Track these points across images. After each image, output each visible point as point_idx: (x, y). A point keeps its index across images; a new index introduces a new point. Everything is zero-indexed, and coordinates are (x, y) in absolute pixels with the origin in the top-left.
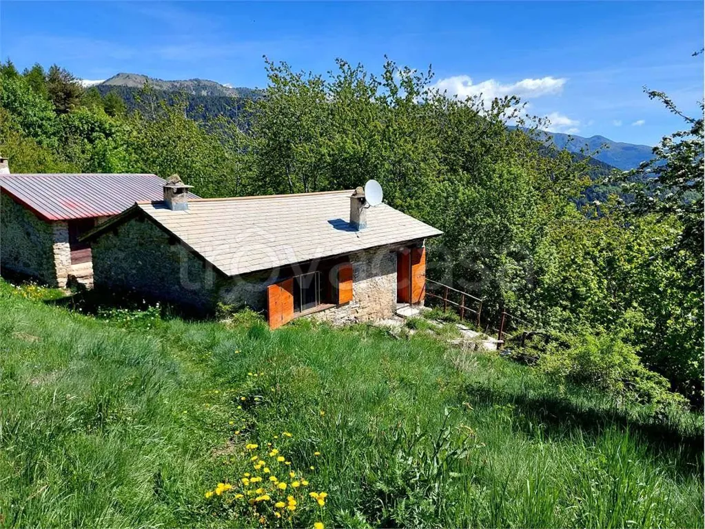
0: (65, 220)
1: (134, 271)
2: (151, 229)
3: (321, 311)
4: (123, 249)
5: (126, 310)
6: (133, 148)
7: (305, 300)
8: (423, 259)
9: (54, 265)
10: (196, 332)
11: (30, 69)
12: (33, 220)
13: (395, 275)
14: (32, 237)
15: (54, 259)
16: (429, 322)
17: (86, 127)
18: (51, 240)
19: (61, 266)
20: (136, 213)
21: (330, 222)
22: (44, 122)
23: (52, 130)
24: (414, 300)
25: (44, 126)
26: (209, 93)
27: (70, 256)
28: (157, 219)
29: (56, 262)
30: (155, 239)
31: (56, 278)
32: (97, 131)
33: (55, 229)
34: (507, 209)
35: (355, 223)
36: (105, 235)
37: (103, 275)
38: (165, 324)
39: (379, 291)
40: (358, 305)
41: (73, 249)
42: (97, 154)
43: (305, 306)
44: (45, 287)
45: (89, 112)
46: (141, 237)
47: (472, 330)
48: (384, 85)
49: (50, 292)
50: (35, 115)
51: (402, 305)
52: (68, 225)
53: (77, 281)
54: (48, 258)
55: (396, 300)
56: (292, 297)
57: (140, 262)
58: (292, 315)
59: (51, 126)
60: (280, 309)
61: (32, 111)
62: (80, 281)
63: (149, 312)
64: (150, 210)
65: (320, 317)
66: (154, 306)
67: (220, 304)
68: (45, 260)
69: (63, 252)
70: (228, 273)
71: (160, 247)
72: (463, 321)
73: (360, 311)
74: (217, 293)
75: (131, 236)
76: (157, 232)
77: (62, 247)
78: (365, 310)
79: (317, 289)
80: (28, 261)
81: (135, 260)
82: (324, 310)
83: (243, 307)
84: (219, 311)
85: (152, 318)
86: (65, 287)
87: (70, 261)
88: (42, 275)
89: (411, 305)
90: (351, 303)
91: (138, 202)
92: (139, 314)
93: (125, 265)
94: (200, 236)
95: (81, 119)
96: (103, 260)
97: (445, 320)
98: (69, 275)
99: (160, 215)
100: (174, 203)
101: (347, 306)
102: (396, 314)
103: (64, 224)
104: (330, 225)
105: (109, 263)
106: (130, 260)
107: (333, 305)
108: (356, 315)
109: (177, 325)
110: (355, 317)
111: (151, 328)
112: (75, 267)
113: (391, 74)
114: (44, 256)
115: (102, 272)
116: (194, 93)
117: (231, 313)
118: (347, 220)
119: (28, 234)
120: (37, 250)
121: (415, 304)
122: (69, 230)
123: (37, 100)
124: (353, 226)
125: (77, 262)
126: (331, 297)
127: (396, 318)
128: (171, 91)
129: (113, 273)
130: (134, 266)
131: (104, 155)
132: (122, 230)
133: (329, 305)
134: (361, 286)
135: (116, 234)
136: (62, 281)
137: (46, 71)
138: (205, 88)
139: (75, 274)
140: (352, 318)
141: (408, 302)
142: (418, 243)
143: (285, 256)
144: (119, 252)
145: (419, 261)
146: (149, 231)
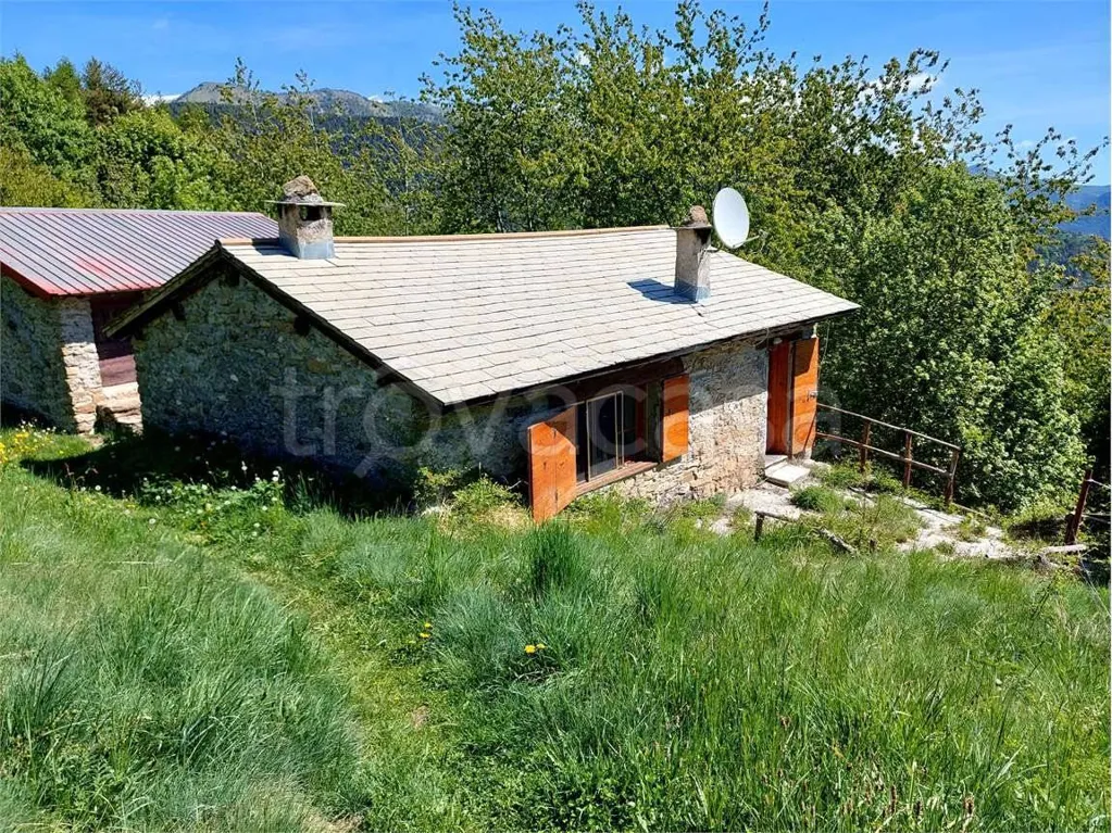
0: (81, 296)
1: (222, 397)
2: (255, 300)
3: (628, 478)
4: (196, 348)
5: (205, 487)
6: (224, 182)
7: (595, 455)
8: (815, 365)
9: (67, 388)
11: (54, 68)
12: (20, 295)
13: (764, 396)
14: (20, 332)
15: (66, 377)
16: (837, 492)
17: (138, 146)
18: (57, 336)
19: (81, 390)
20: (218, 267)
21: (633, 285)
22: (67, 140)
23: (81, 153)
24: (796, 448)
25: (67, 145)
26: (347, 111)
27: (98, 369)
28: (266, 275)
29: (72, 382)
30: (264, 323)
31: (72, 413)
32: (158, 153)
33: (64, 314)
34: (972, 259)
35: (688, 286)
36: (158, 321)
37: (160, 407)
38: (295, 522)
39: (734, 432)
40: (697, 463)
41: (103, 355)
42: (159, 188)
43: (594, 466)
44: (50, 432)
45: (144, 122)
46: (234, 319)
47: (937, 509)
48: (677, 45)
49: (62, 442)
50: (49, 126)
51: (775, 458)
52: (92, 307)
53: (114, 420)
54: (55, 375)
55: (764, 450)
56: (572, 449)
57: (234, 377)
58: (573, 489)
59: (80, 146)
60: (552, 477)
61: (44, 119)
62: (121, 419)
63: (257, 491)
64: (250, 257)
65: (627, 490)
66: (267, 477)
67: (425, 472)
68: (50, 378)
69: (82, 363)
70: (444, 398)
71: (274, 340)
72: (910, 491)
73: (700, 474)
74: (415, 443)
75: (211, 320)
76: (268, 306)
77: (82, 350)
78: (711, 472)
79: (619, 430)
80: (16, 381)
81: (223, 370)
82: (633, 476)
83: (474, 475)
84: (421, 488)
85: (265, 508)
86: (92, 432)
87: (99, 379)
88: (47, 408)
89: (790, 458)
90: (684, 458)
91: (222, 240)
92: (235, 496)
93: (201, 383)
94: (366, 312)
95: (129, 133)
96: (157, 374)
97: (871, 487)
98: (98, 408)
99: (272, 268)
100: (302, 243)
101: (676, 466)
102: (764, 477)
103: (81, 304)
104: (635, 291)
105: (170, 380)
106: (214, 372)
107: (652, 464)
108: (694, 483)
109: (324, 524)
110: (692, 488)
111: (262, 532)
112: (109, 391)
113: (689, 23)
114: (46, 369)
115: (157, 401)
117: (447, 492)
118: (669, 281)
119: (12, 326)
120: (30, 358)
121: (797, 456)
122: (93, 315)
123: (53, 99)
124: (683, 292)
125: (114, 382)
127: (766, 485)
129: (179, 403)
130: (221, 386)
131: (172, 191)
132: (192, 306)
133: (642, 465)
134: (703, 422)
135: (180, 316)
136: (87, 420)
137: (80, 71)
138: (339, 103)
139: (111, 405)
140: (686, 490)
141: (783, 453)
142: (803, 328)
143: (561, 357)
144: (190, 357)
145: (806, 369)
146: (250, 306)
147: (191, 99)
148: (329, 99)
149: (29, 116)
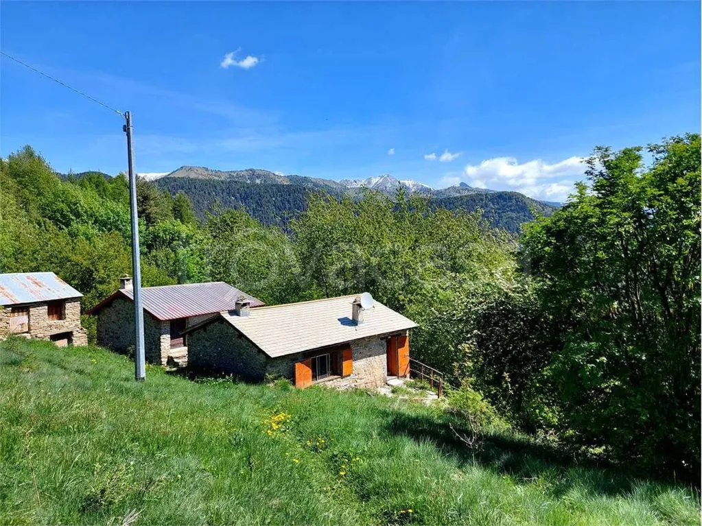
0: (170, 320)
1: (215, 354)
3: (331, 380)
4: (209, 340)
5: (213, 378)
7: (319, 373)
8: (407, 344)
9: (160, 350)
10: (253, 390)
12: (148, 320)
13: (385, 355)
14: (147, 331)
15: (160, 345)
16: (409, 389)
17: (168, 237)
18: (160, 333)
19: (164, 350)
20: (219, 319)
21: (339, 320)
24: (401, 373)
26: (263, 182)
27: (170, 343)
28: (231, 322)
29: (162, 348)
30: (229, 335)
31: (160, 358)
32: (176, 240)
33: (163, 326)
35: (355, 320)
37: (195, 357)
38: (236, 386)
39: (373, 367)
40: (357, 377)
41: (172, 338)
43: (319, 376)
44: (154, 365)
45: (171, 225)
46: (221, 333)
47: (436, 395)
51: (390, 377)
52: (171, 323)
53: (174, 360)
54: (157, 345)
55: (386, 374)
56: (311, 371)
57: (219, 349)
58: (311, 383)
60: (302, 378)
62: (176, 360)
63: (226, 379)
64: (227, 316)
65: (330, 385)
66: (229, 375)
67: (267, 374)
68: (155, 346)
69: (166, 341)
70: (272, 356)
71: (232, 339)
72: (433, 389)
73: (358, 381)
74: (265, 367)
75: (214, 332)
76: (231, 330)
77: (166, 337)
78: (362, 380)
79: (328, 366)
81: (216, 347)
82: (333, 380)
83: (280, 376)
84: (266, 378)
85: (228, 383)
86: (166, 365)
87: (170, 347)
88: (152, 357)
89: (398, 378)
90: (352, 375)
92: (221, 380)
93: (209, 350)
95: (164, 231)
96: (195, 346)
97: (422, 388)
98: (169, 356)
100: (241, 312)
101: (349, 378)
102: (386, 384)
103: (168, 323)
104: (339, 322)
105: (199, 349)
106: (213, 347)
107: (339, 377)
108: (356, 384)
109: (242, 386)
110: (355, 386)
111: (227, 388)
112: (173, 351)
114: (154, 343)
115: (194, 355)
116: (249, 182)
117: (273, 380)
118: (351, 318)
120: (149, 340)
121: (401, 377)
122: (171, 326)
124: (353, 322)
125: (174, 347)
126: (337, 371)
127: (387, 386)
128: (228, 180)
129: (201, 356)
130: (215, 351)
132: (209, 328)
133: (336, 377)
134: (359, 365)
135: (205, 330)
136: (164, 361)
138: (258, 177)
139: (173, 355)
140: (353, 386)
141: (396, 375)
142: (402, 332)
143: (306, 345)
144: (206, 342)
145: (403, 346)
146: (226, 330)
147: (176, 175)
148: (253, 174)
149: (123, 226)
